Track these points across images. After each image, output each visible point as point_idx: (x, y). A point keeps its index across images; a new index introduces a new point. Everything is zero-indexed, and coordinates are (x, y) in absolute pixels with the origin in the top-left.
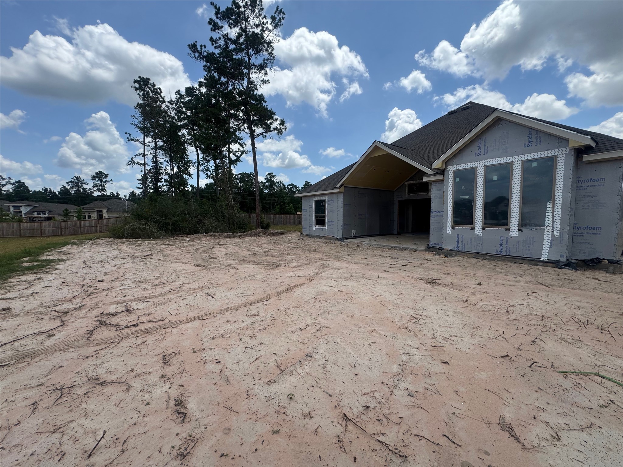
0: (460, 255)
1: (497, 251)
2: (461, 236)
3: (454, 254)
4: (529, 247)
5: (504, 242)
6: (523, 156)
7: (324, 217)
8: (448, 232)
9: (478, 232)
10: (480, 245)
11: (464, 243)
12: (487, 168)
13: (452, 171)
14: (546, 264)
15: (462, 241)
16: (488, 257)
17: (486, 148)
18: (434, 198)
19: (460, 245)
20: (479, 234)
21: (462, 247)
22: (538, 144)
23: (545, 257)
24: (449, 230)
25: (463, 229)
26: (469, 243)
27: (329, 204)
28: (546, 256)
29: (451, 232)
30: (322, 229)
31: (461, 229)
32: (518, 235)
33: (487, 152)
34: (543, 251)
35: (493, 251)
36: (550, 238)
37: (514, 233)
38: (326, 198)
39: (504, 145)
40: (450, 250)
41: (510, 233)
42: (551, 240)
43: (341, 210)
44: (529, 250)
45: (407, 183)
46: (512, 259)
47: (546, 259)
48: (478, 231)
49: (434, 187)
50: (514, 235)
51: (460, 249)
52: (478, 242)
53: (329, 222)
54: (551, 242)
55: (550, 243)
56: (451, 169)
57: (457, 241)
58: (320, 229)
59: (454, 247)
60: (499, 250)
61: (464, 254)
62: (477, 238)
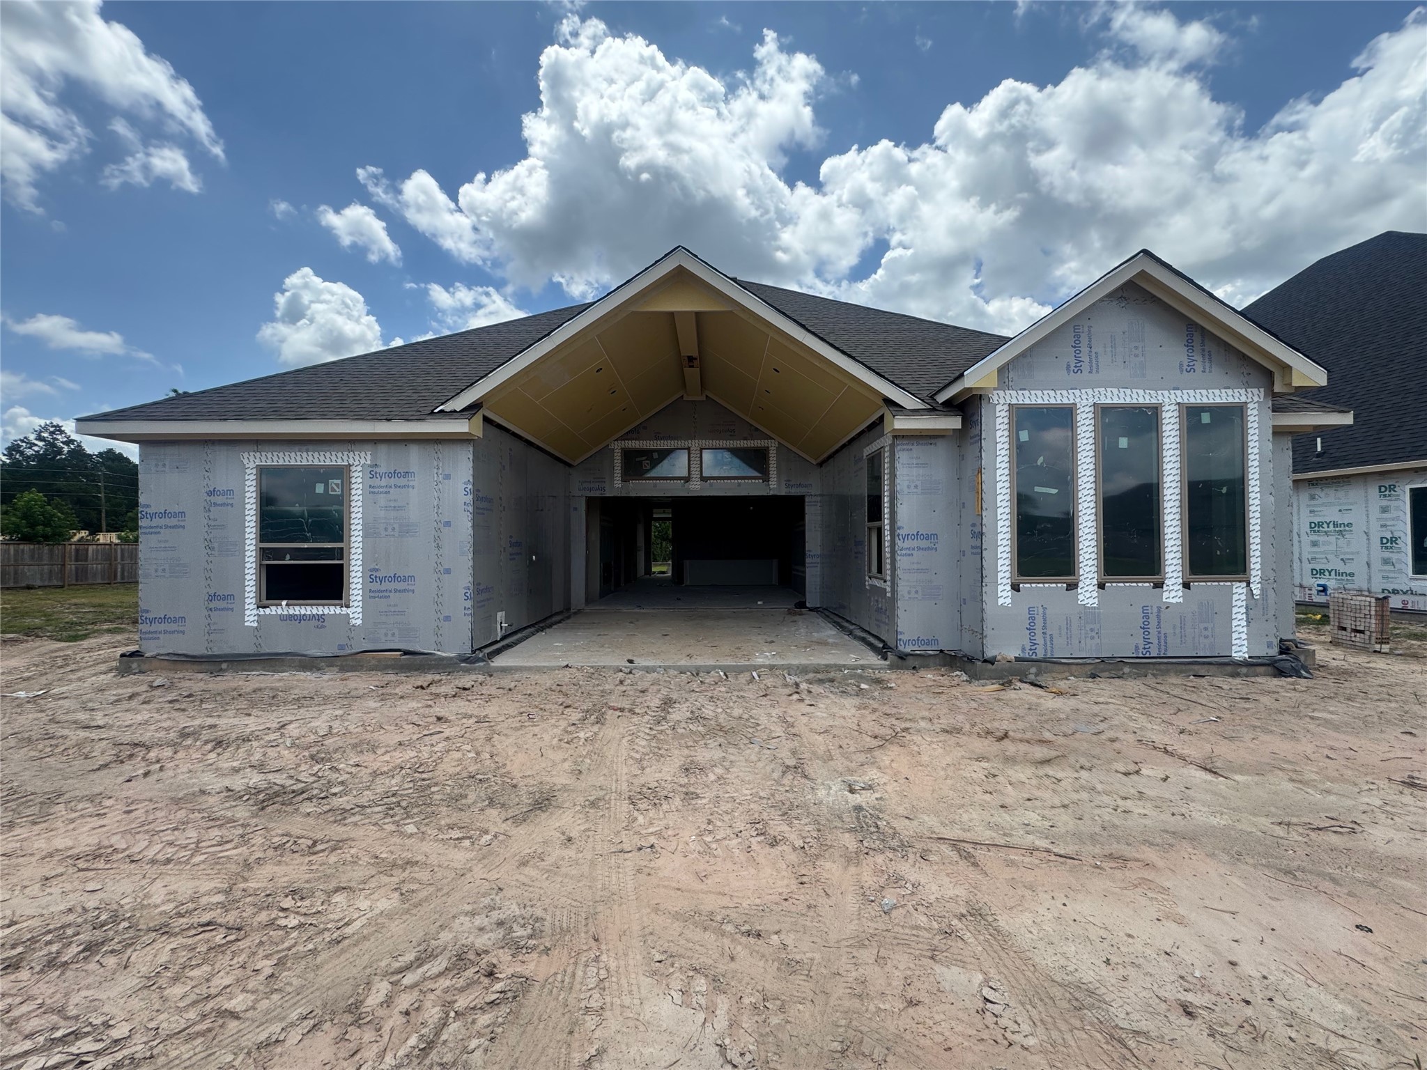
0: (1051, 672)
1: (1137, 648)
2: (1041, 610)
3: (1033, 670)
4: (1206, 629)
5: (1153, 620)
6: (1179, 393)
7: (340, 553)
8: (1001, 601)
9: (1088, 595)
10: (1093, 634)
11: (1048, 633)
12: (1104, 412)
13: (1006, 408)
14: (1253, 669)
15: (1044, 627)
16: (1127, 670)
17: (1094, 356)
18: (906, 491)
19: (1039, 639)
20: (1091, 601)
21: (1045, 645)
22: (1207, 370)
23: (1240, 651)
24: (1005, 594)
25: (1044, 590)
26: (1064, 631)
27: (371, 491)
28: (1245, 649)
29: (1009, 601)
30: (321, 618)
31: (1037, 589)
32: (1181, 600)
33: (1098, 368)
34: (1235, 636)
35: (1126, 646)
36: (1244, 603)
37: (1173, 594)
38: (358, 461)
39: (1136, 356)
40: (1017, 659)
41: (1165, 595)
42: (1247, 608)
43: (464, 525)
44: (1206, 637)
45: (617, 447)
46: (1183, 667)
47: (1247, 656)
48: (1088, 593)
49: (905, 453)
50: (1174, 601)
51: (1040, 655)
52: (1088, 627)
53: (372, 576)
54: (1247, 613)
55: (1244, 616)
56: (1002, 401)
57: (1031, 629)
58: (301, 618)
59: (1023, 649)
60: (1141, 643)
61: (1061, 667)
62: (1088, 614)
